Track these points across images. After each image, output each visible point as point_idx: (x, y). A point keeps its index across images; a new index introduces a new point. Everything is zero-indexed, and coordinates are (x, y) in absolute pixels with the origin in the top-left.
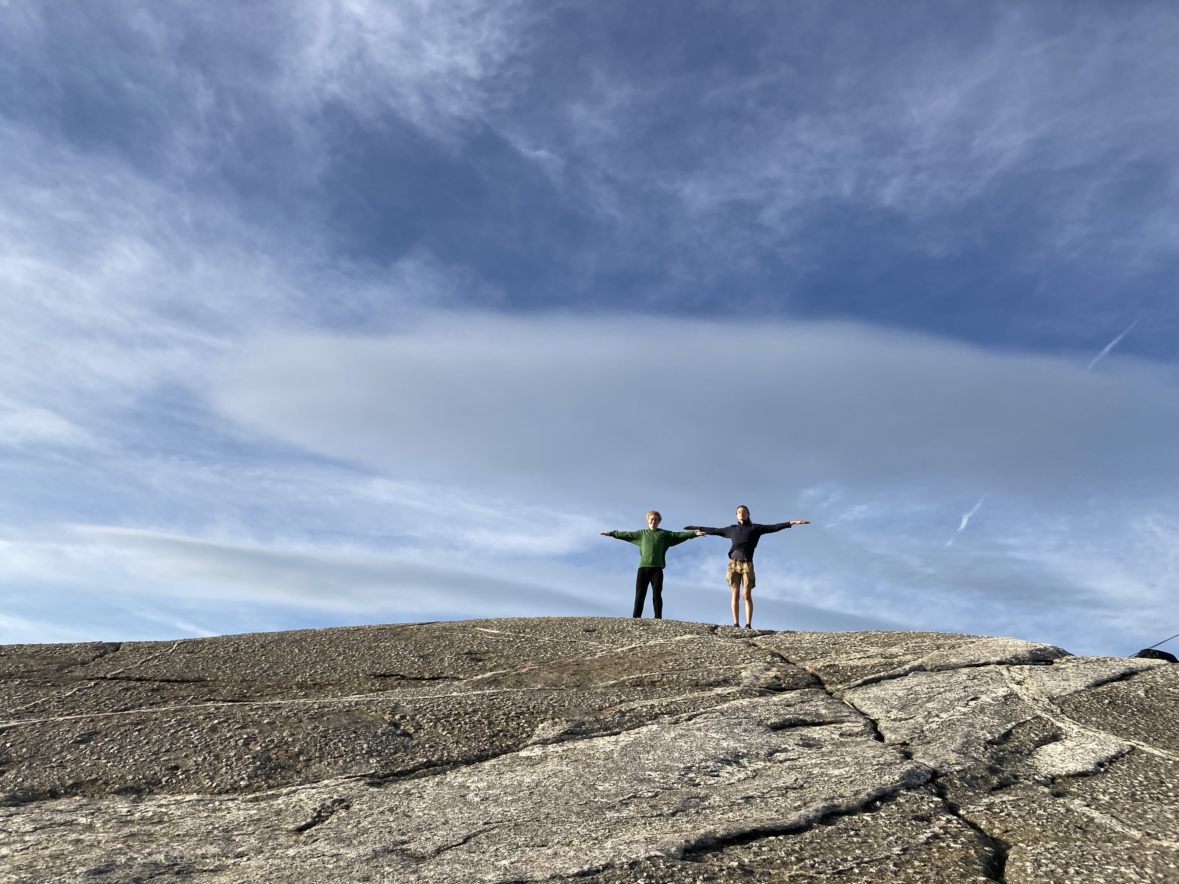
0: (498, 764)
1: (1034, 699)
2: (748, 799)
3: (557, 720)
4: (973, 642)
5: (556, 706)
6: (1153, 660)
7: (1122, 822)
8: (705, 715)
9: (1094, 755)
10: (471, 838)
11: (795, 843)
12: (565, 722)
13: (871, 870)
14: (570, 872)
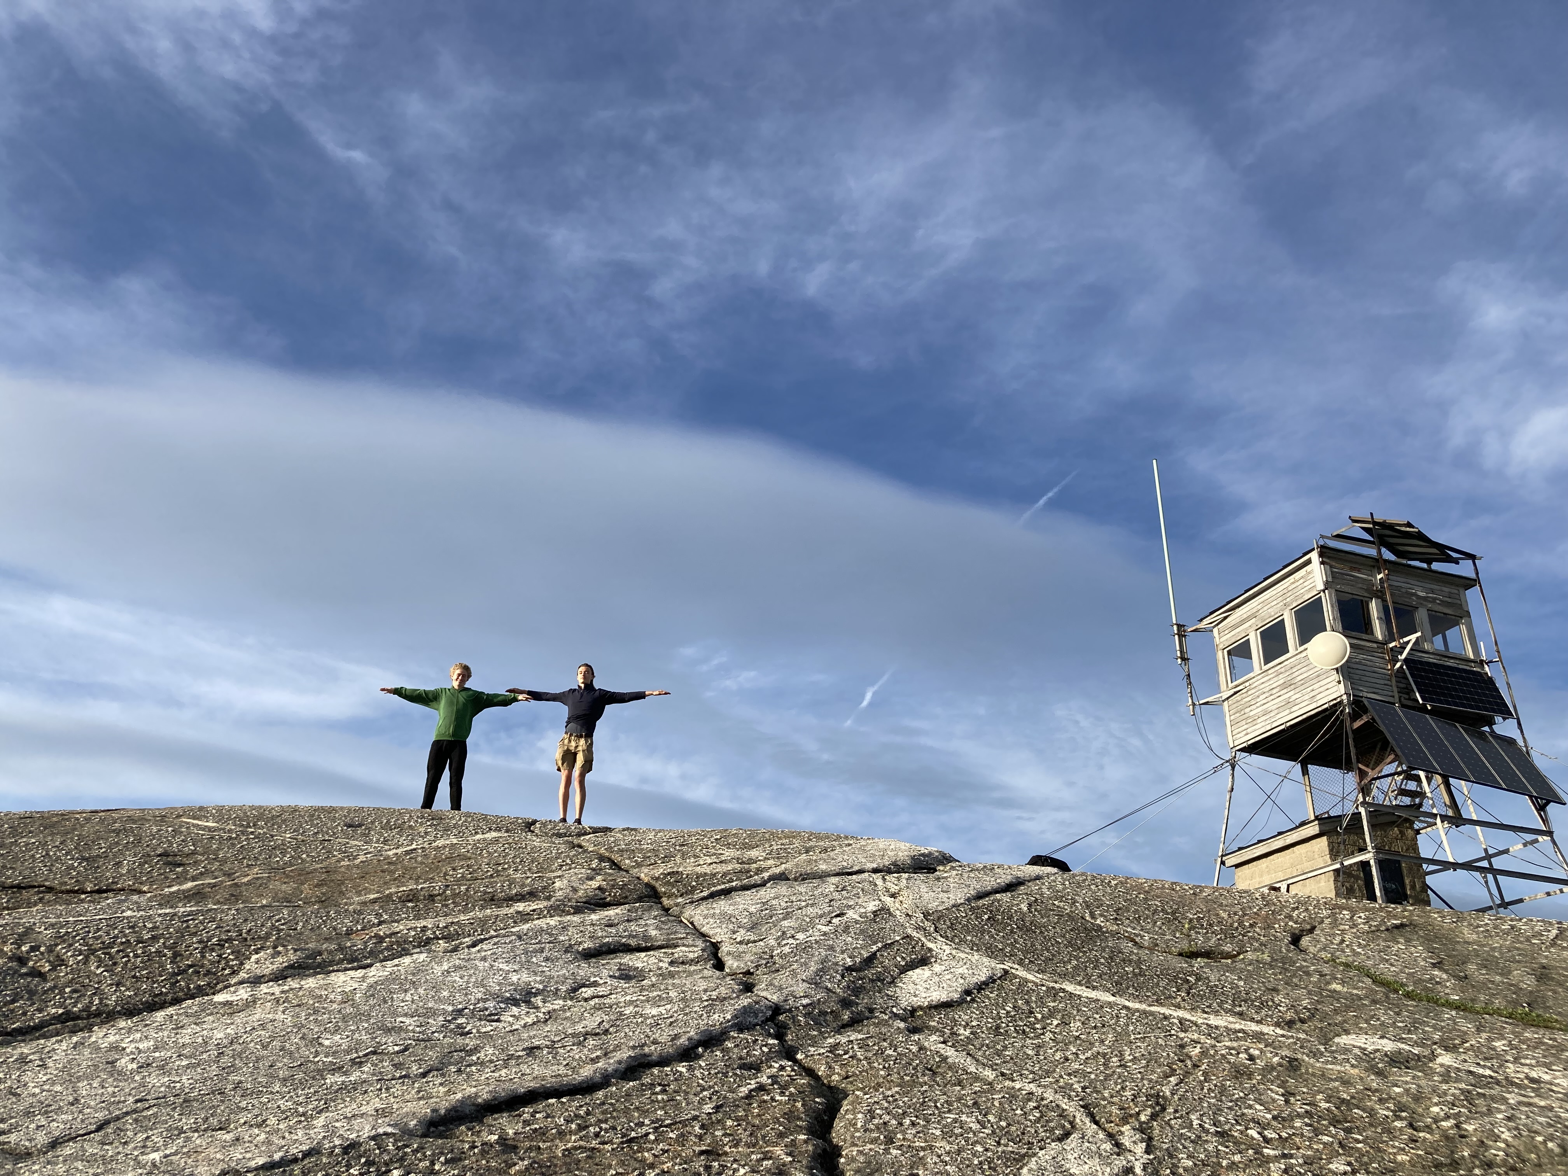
0: (177, 1014)
1: (907, 915)
2: (531, 1051)
3: (280, 949)
4: (850, 845)
5: (283, 929)
6: (1043, 868)
7: (977, 1060)
8: (496, 940)
9: (962, 981)
10: (110, 1123)
11: (581, 1106)
12: (292, 952)
13: (671, 1135)
14: (253, 1164)
